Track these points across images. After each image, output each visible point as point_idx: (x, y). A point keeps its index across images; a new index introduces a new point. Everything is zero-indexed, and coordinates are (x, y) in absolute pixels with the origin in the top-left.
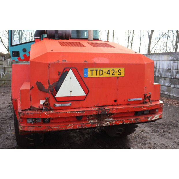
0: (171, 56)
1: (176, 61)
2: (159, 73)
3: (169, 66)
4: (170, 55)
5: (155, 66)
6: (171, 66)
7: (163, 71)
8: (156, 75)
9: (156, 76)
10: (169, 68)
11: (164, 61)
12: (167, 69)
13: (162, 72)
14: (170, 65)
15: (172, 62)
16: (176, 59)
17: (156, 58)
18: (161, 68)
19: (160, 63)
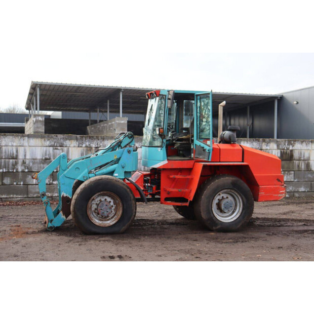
0: (48, 140)
1: (59, 148)
2: (25, 167)
3: (46, 155)
4: (46, 139)
5: (15, 156)
6: (49, 154)
7: (34, 163)
8: (17, 169)
9: (17, 172)
10: (47, 157)
11: (34, 147)
12: (42, 159)
13: (31, 164)
14: (48, 153)
15: (51, 148)
16: (58, 145)
17: (14, 142)
18: (28, 157)
19: (25, 150)
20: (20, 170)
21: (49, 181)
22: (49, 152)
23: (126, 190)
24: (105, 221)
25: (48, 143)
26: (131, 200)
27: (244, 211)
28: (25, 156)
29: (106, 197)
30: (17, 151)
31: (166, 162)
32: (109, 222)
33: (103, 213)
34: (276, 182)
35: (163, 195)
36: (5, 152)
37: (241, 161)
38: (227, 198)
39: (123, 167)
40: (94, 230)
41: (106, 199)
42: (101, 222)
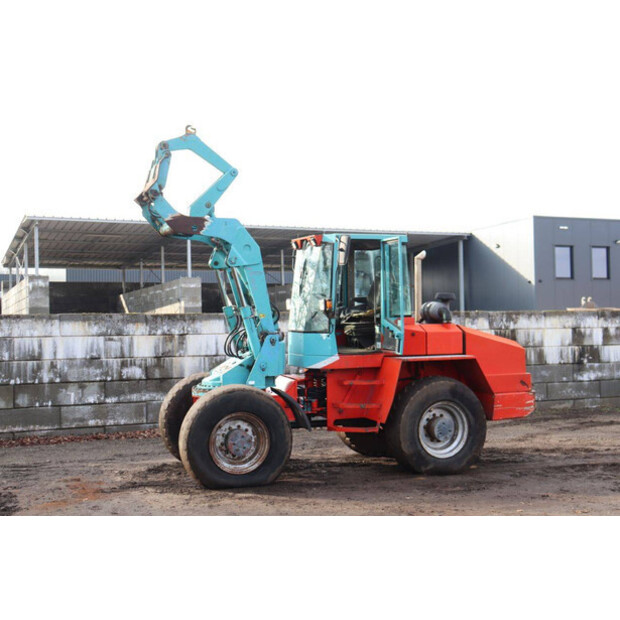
0: (95, 324)
1: (115, 338)
2: (55, 373)
3: (92, 351)
4: (92, 322)
5: (36, 354)
6: (98, 349)
7: (71, 367)
8: (41, 379)
9: (41, 383)
10: (95, 354)
11: (71, 338)
12: (85, 359)
13: (66, 368)
14: (95, 347)
15: (102, 339)
16: (113, 333)
17: (34, 329)
18: (61, 355)
19: (55, 343)
20: (46, 379)
21: (98, 399)
22: (98, 346)
23: (274, 409)
24: (240, 464)
25: (95, 329)
26: (283, 426)
27: (471, 438)
28: (55, 353)
29: (240, 423)
30: (40, 346)
31: (336, 358)
32: (246, 465)
33: (237, 450)
34: (519, 386)
35: (332, 416)
36: (20, 348)
37: (461, 351)
38: (441, 416)
39: (263, 370)
40: (223, 480)
41: (239, 426)
42: (232, 467)
